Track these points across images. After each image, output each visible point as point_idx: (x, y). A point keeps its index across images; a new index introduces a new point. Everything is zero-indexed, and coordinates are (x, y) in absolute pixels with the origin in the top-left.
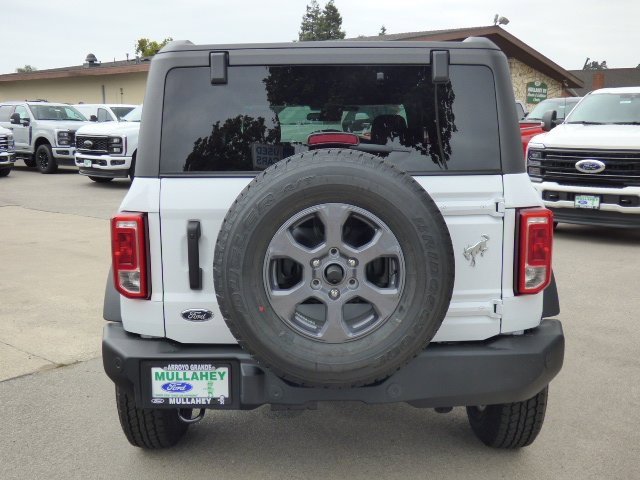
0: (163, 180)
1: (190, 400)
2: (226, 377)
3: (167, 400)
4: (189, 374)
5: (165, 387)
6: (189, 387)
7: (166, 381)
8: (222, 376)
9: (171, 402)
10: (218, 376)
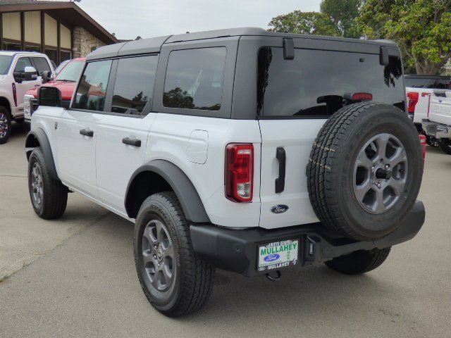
0: (260, 121)
1: (279, 264)
2: (297, 247)
3: (267, 267)
4: (279, 248)
5: (265, 259)
6: (278, 257)
7: (267, 255)
8: (294, 246)
9: (269, 268)
10: (293, 246)
